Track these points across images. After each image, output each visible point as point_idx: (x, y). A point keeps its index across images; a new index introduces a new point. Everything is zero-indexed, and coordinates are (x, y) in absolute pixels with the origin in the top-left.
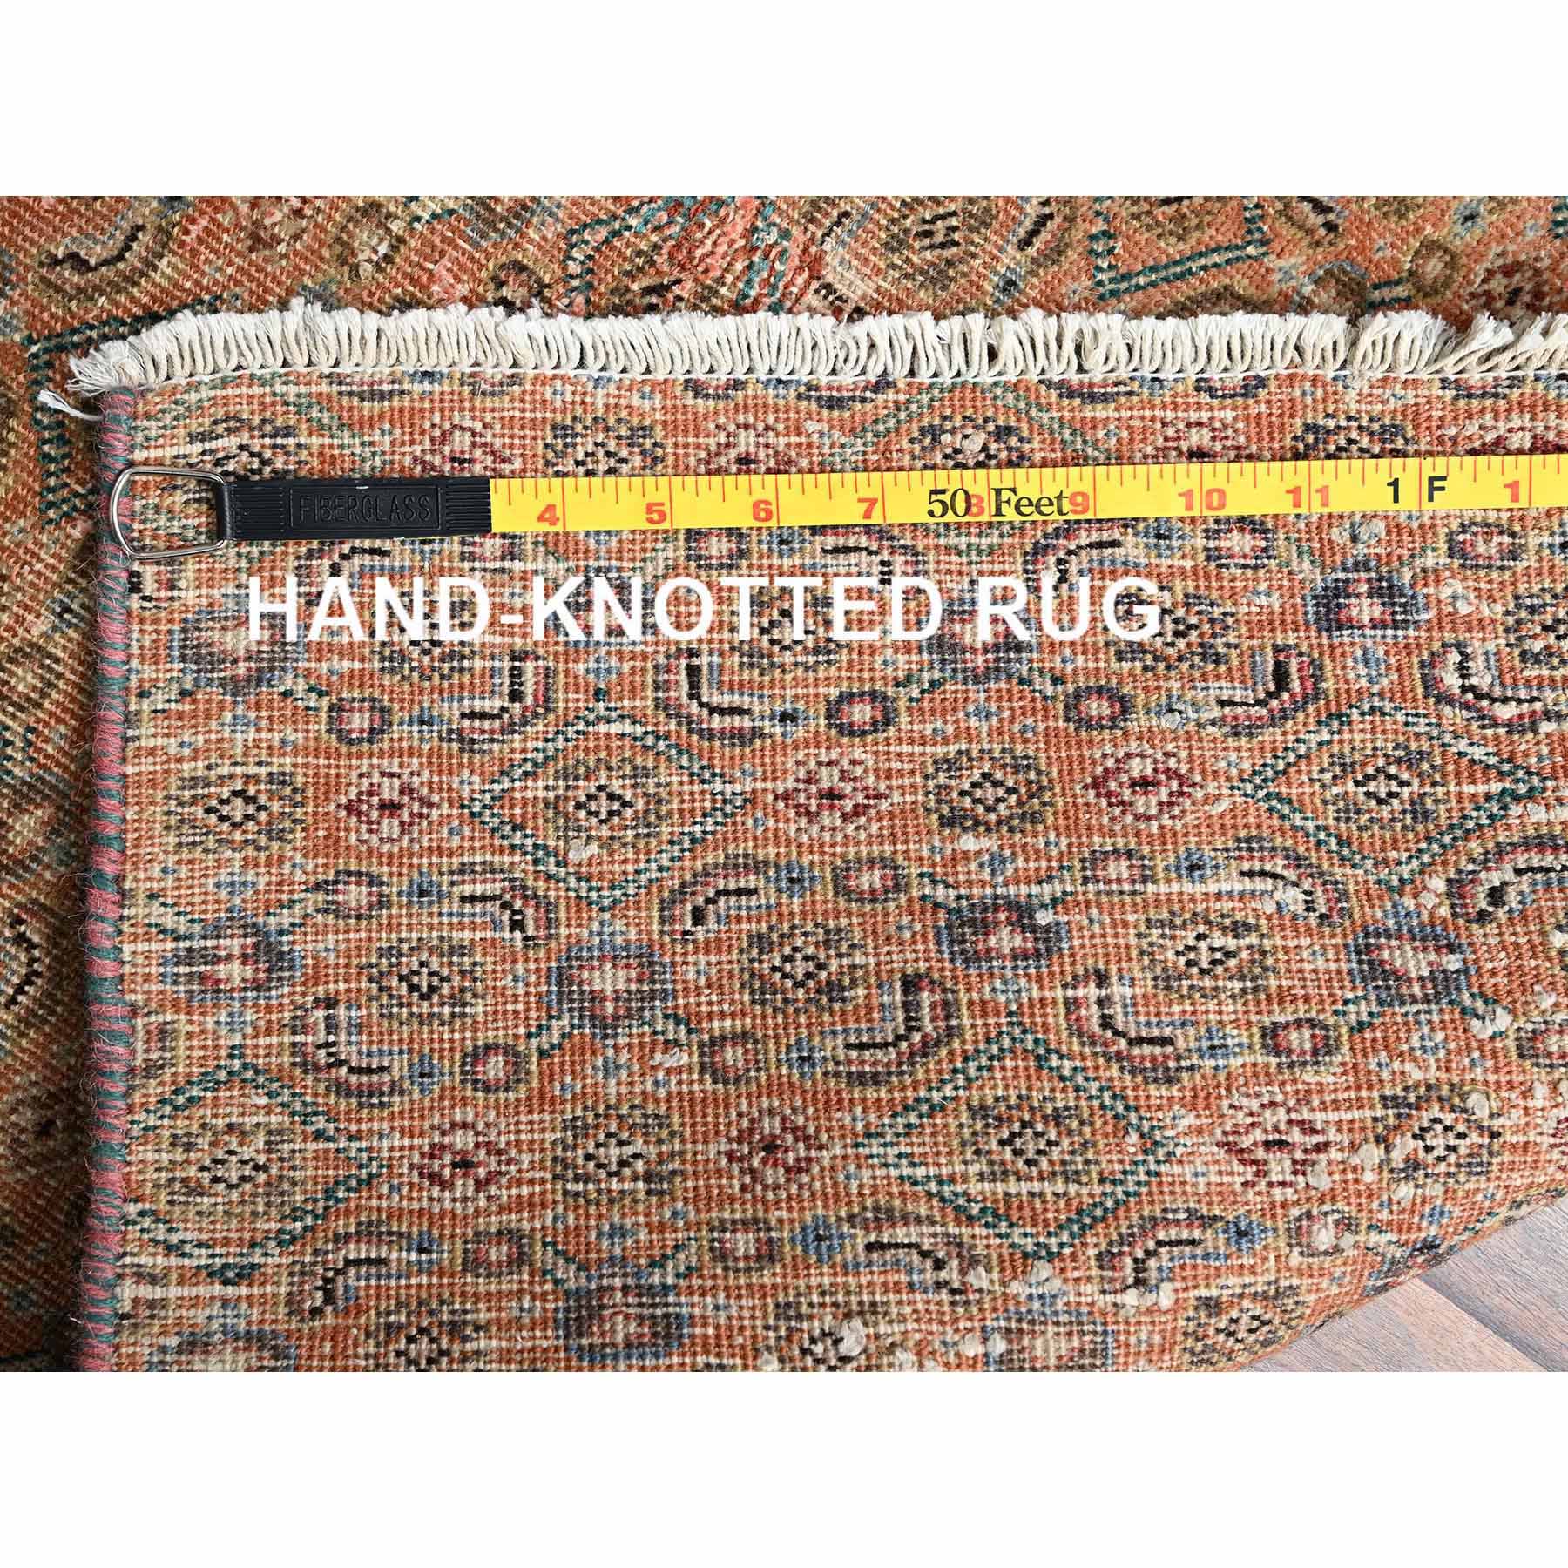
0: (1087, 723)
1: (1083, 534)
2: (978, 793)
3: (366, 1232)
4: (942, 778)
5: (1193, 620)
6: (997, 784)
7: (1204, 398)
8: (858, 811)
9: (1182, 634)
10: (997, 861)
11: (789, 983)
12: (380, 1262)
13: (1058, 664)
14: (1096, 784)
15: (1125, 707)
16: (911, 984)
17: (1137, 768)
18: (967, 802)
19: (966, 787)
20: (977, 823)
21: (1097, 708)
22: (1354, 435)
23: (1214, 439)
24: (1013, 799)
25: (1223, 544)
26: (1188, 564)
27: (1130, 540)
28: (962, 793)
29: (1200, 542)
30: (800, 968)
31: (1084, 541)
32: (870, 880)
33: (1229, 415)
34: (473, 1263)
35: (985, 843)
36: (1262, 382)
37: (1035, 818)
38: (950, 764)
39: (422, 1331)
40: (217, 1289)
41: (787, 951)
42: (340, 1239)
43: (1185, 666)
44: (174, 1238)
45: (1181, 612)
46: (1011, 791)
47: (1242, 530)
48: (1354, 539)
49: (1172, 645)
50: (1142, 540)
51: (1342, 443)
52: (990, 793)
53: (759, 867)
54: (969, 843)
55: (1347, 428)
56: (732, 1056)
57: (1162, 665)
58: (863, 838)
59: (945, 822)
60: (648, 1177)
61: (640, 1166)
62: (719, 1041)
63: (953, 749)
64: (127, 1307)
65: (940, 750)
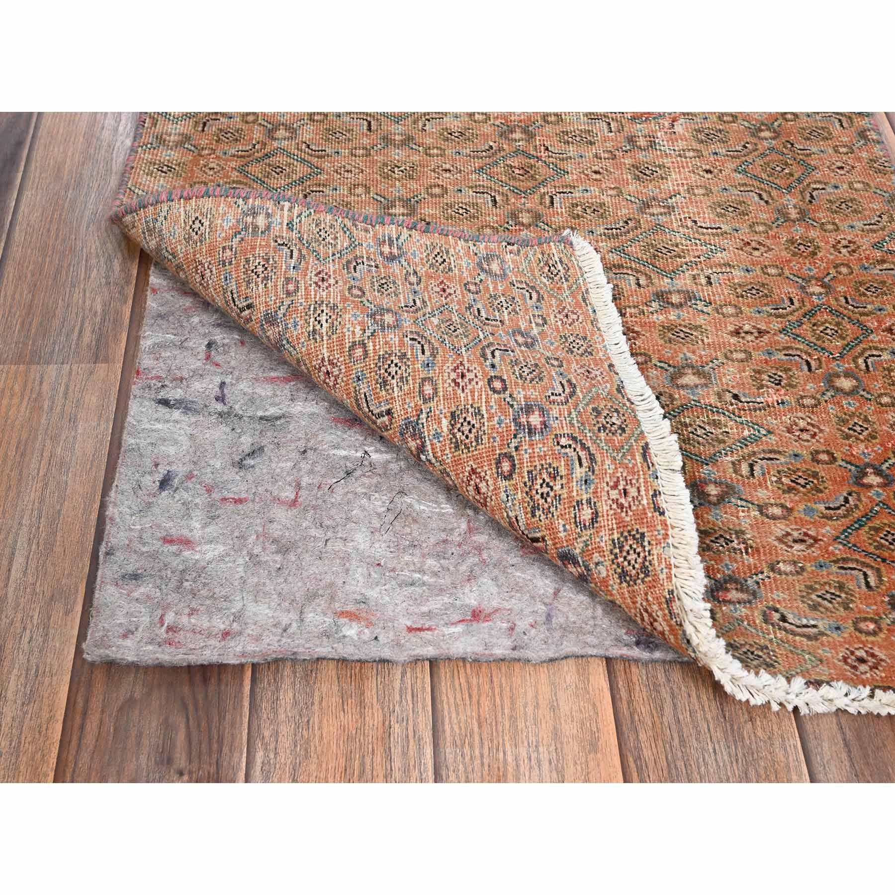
0: (498, 463)
1: (584, 453)
2: (465, 424)
3: (301, 257)
4: (471, 410)
5: (549, 500)
6: (470, 431)
7: (651, 493)
8: (457, 384)
9: (542, 497)
10: (437, 435)
11: (386, 366)
12: (291, 257)
13: (524, 448)
14: (473, 471)
15: (509, 477)
16: (389, 412)
17: (482, 486)
18: (461, 420)
19: (468, 419)
20: (452, 425)
21: (506, 466)
22: (642, 555)
23: (633, 497)
24: (464, 437)
25: (585, 506)
26: (575, 494)
27: (584, 470)
28: (465, 419)
29: (585, 497)
30: (393, 370)
31: (580, 453)
32: (428, 389)
33: (645, 502)
34: (288, 280)
35: (445, 429)
36: (662, 514)
37: (457, 447)
38: (478, 413)
39: (266, 269)
40: (286, 222)
41: (399, 364)
42: (300, 250)
43: (528, 499)
44: (303, 217)
45: (552, 494)
46: (467, 437)
47: (593, 513)
48: (597, 564)
49: (537, 493)
50: (583, 475)
51: (637, 550)
52: (466, 428)
53: (433, 355)
54: (445, 423)
55: (645, 551)
56: (359, 352)
57: (527, 489)
58: (445, 385)
59: (453, 414)
60: (314, 331)
61: (318, 327)
62: (364, 345)
63: (484, 412)
64: (282, 203)
65: (484, 408)
